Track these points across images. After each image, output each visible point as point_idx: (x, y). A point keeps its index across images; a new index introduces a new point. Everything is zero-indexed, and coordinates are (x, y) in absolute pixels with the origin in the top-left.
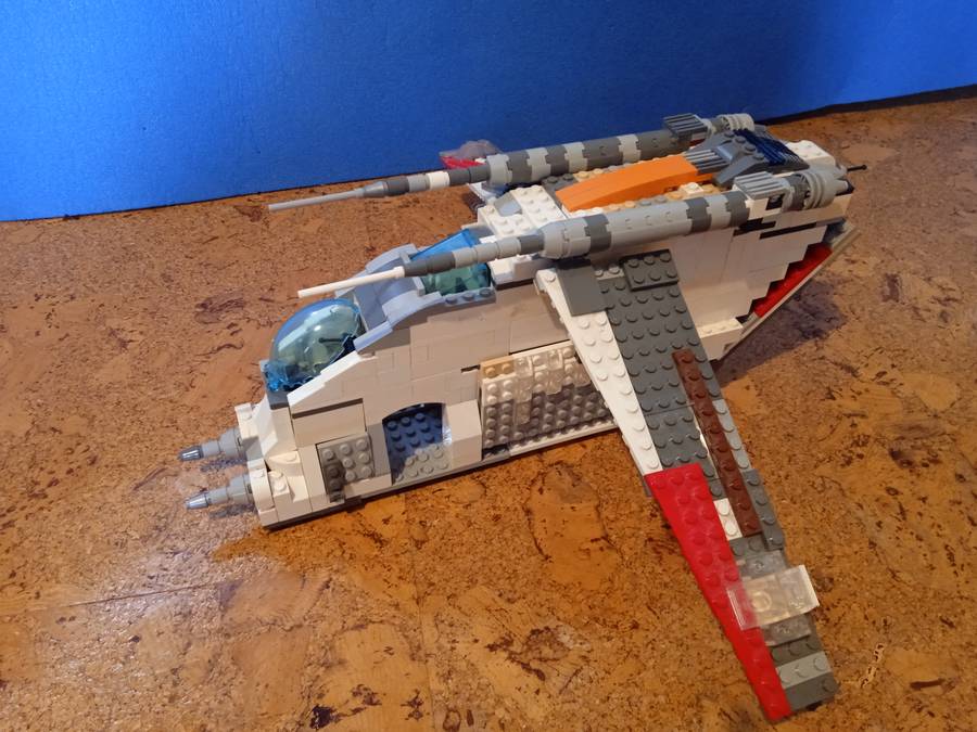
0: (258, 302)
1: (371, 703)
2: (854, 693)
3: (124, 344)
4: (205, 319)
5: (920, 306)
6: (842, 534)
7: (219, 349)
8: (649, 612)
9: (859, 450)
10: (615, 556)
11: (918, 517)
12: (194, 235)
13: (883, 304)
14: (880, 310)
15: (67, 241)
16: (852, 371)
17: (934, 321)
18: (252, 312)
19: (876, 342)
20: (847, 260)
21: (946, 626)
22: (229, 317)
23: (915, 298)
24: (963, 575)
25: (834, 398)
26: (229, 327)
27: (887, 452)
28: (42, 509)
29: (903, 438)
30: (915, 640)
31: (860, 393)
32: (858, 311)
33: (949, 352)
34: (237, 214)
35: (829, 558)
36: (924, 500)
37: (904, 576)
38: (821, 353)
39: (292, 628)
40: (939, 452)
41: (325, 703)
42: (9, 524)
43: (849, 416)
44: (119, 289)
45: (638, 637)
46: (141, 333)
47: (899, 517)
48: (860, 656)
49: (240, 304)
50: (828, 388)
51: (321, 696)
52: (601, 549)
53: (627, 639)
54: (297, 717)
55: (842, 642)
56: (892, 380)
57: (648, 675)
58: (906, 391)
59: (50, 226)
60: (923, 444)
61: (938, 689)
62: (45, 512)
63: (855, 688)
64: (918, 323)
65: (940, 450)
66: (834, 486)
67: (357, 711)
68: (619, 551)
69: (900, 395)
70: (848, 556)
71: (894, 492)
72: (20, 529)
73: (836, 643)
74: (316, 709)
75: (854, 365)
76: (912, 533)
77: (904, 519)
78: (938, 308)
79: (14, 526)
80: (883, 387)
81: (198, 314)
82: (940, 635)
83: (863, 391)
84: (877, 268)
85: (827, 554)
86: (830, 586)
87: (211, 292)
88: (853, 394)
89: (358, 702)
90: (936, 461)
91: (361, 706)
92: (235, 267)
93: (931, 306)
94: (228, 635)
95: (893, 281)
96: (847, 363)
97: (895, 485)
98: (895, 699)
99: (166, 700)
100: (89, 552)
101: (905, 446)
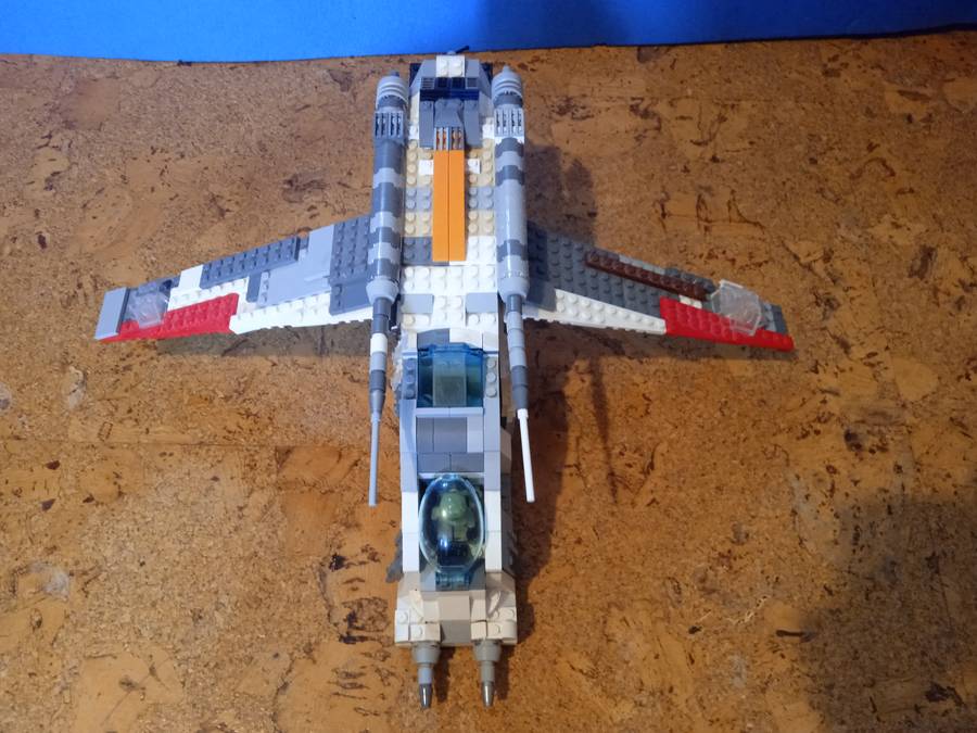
0: (337, 186)
1: (373, 559)
2: (730, 627)
3: (222, 212)
4: (291, 197)
5: (942, 288)
6: (771, 499)
7: (299, 230)
8: (594, 534)
9: (818, 426)
11: (844, 497)
12: (290, 100)
13: (907, 279)
14: (902, 285)
15: (180, 91)
16: (845, 347)
17: (948, 307)
18: (330, 195)
19: (882, 320)
20: (893, 223)
21: (826, 593)
22: (311, 199)
23: (941, 279)
24: (860, 554)
25: (817, 372)
26: (309, 210)
27: (842, 432)
28: (152, 358)
29: (863, 422)
30: (795, 598)
31: (842, 371)
32: (879, 284)
33: (947, 343)
34: (329, 79)
35: (753, 517)
36: (856, 483)
37: (810, 545)
38: (825, 323)
39: (326, 492)
40: (891, 442)
41: (341, 553)
42: (128, 368)
43: (823, 392)
44: (221, 153)
45: (579, 550)
46: (237, 203)
47: (828, 494)
48: (745, 601)
49: (321, 186)
50: (816, 361)
51: (339, 547)
53: (570, 551)
54: (321, 559)
55: (735, 587)
56: (879, 363)
57: (577, 581)
58: (887, 376)
59: (166, 70)
60: (880, 431)
61: (797, 639)
62: (155, 362)
63: (731, 624)
64: (933, 306)
65: (892, 439)
66: (784, 455)
67: (362, 563)
69: (879, 378)
70: (769, 518)
71: (831, 470)
72: (136, 374)
73: (731, 587)
74: (335, 556)
75: (851, 341)
76: (832, 510)
77: (831, 496)
78: (958, 292)
79: (131, 370)
80: (868, 368)
81: (285, 190)
82: (818, 598)
83: (847, 369)
84: (918, 237)
85: (753, 513)
86: (745, 540)
87: (298, 168)
88: (836, 370)
89: (364, 557)
90: (883, 449)
91: (366, 560)
92: (321, 143)
93: (953, 290)
94: (280, 488)
95: (928, 254)
96: (845, 337)
97: (836, 464)
98: (759, 639)
99: (232, 529)
100: (186, 402)
101: (862, 429)
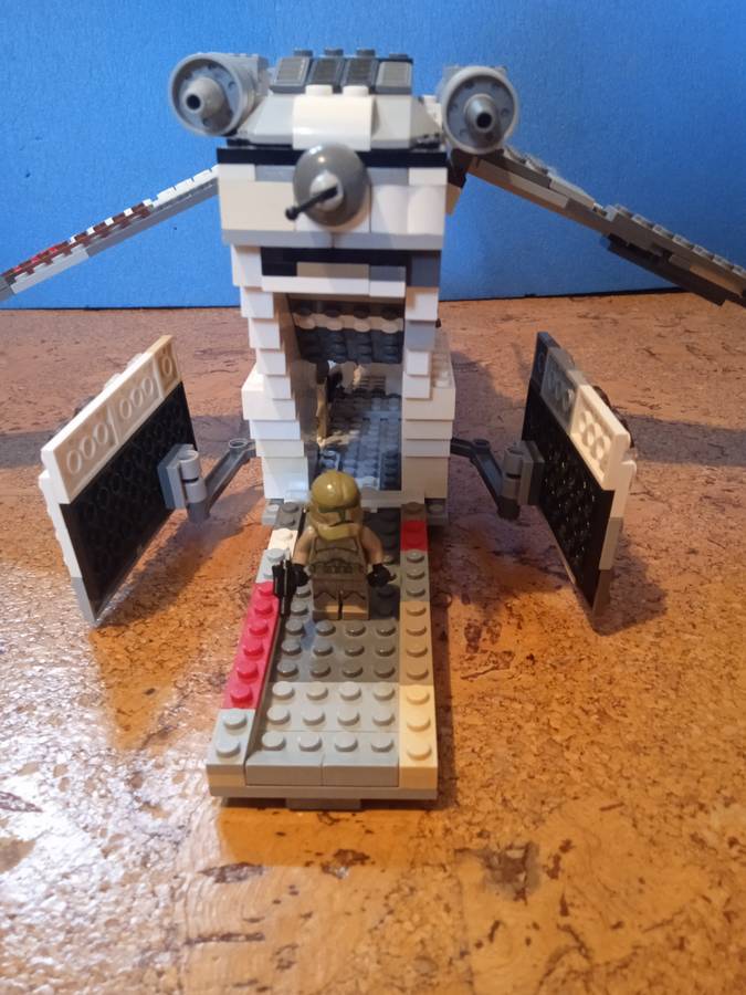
7: (212, 372)
8: (712, 543)
10: (661, 505)
45: (698, 559)
52: (642, 500)
53: (682, 560)
57: (714, 587)
68: (663, 502)
87: (213, 345)
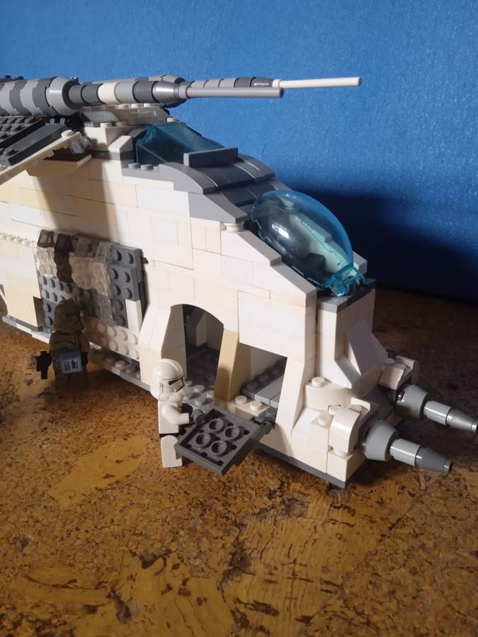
25: (146, 564)
31: (184, 593)
43: (114, 596)
50: (169, 552)
56: (262, 629)
75: (257, 566)
80: (231, 621)
83: (194, 596)
88: (177, 584)
